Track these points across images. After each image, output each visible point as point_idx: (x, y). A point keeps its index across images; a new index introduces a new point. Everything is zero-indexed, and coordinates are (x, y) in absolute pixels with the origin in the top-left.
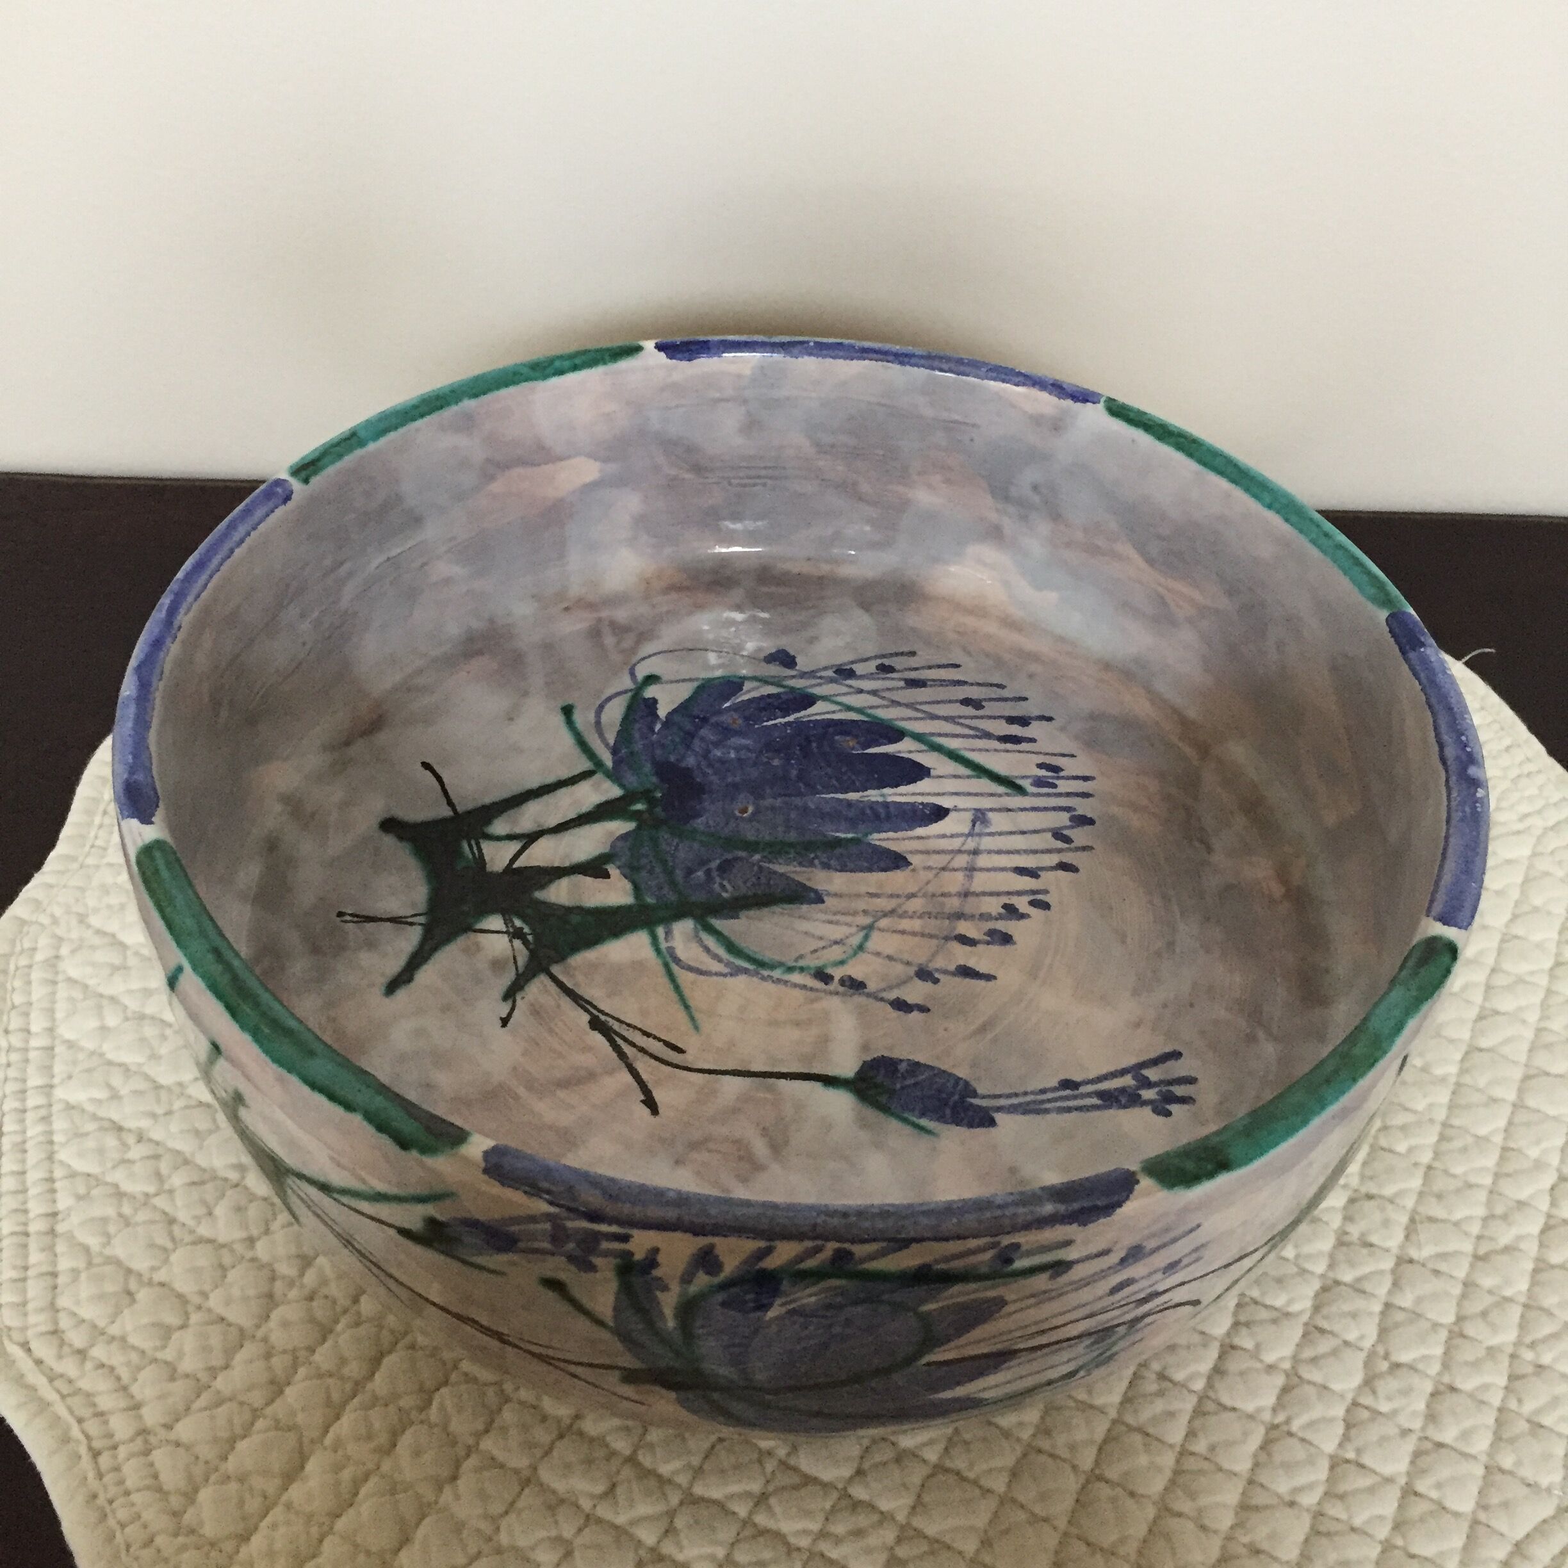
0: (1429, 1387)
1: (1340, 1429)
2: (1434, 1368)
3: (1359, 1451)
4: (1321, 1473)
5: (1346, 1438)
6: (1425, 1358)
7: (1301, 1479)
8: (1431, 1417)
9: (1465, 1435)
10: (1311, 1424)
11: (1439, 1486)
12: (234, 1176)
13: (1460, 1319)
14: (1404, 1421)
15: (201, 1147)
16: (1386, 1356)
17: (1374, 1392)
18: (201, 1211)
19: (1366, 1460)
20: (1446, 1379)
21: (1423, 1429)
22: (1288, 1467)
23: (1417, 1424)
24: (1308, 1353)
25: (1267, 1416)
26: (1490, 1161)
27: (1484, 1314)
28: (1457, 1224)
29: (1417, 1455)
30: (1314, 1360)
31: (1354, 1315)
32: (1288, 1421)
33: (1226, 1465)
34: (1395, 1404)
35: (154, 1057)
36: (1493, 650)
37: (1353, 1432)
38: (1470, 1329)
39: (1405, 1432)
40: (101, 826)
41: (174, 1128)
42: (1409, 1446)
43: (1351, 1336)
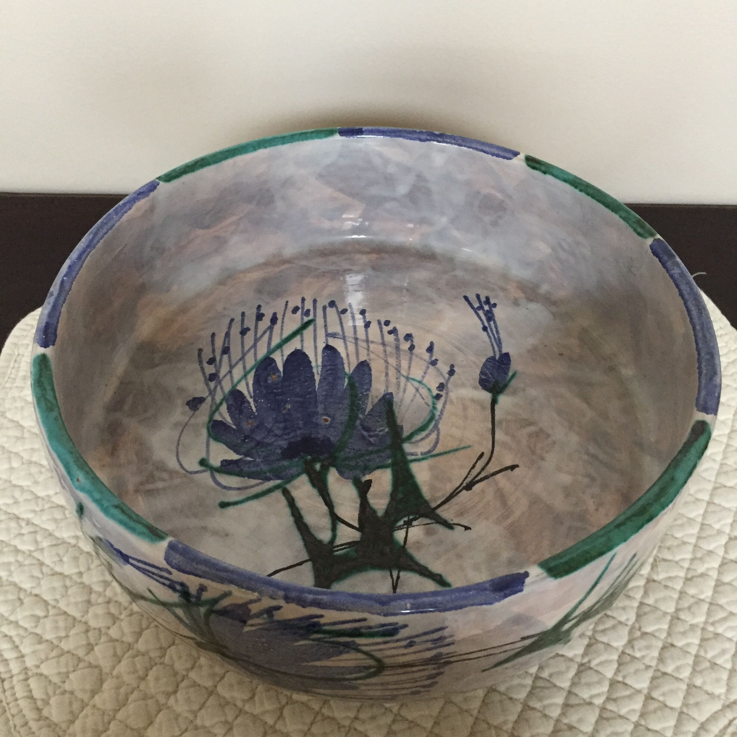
0: (660, 644)
1: (615, 666)
2: (663, 635)
3: (624, 677)
4: (605, 688)
5: (618, 671)
6: (659, 630)
7: (594, 691)
8: (661, 659)
9: (678, 669)
10: (601, 663)
11: (664, 695)
12: (73, 542)
13: (677, 610)
14: (647, 661)
15: (57, 527)
16: (640, 629)
17: (633, 647)
18: (56, 559)
19: (628, 681)
20: (669, 641)
21: (657, 665)
22: (589, 685)
23: (654, 663)
24: (601, 627)
25: (579, 660)
26: (695, 530)
27: (689, 608)
28: (677, 563)
29: (653, 679)
30: (604, 631)
31: (624, 608)
32: (589, 662)
33: (558, 684)
34: (644, 653)
35: (36, 482)
36: (705, 273)
37: (621, 668)
38: (682, 616)
39: (648, 667)
40: (13, 368)
41: (44, 518)
42: (650, 674)
43: (623, 619)
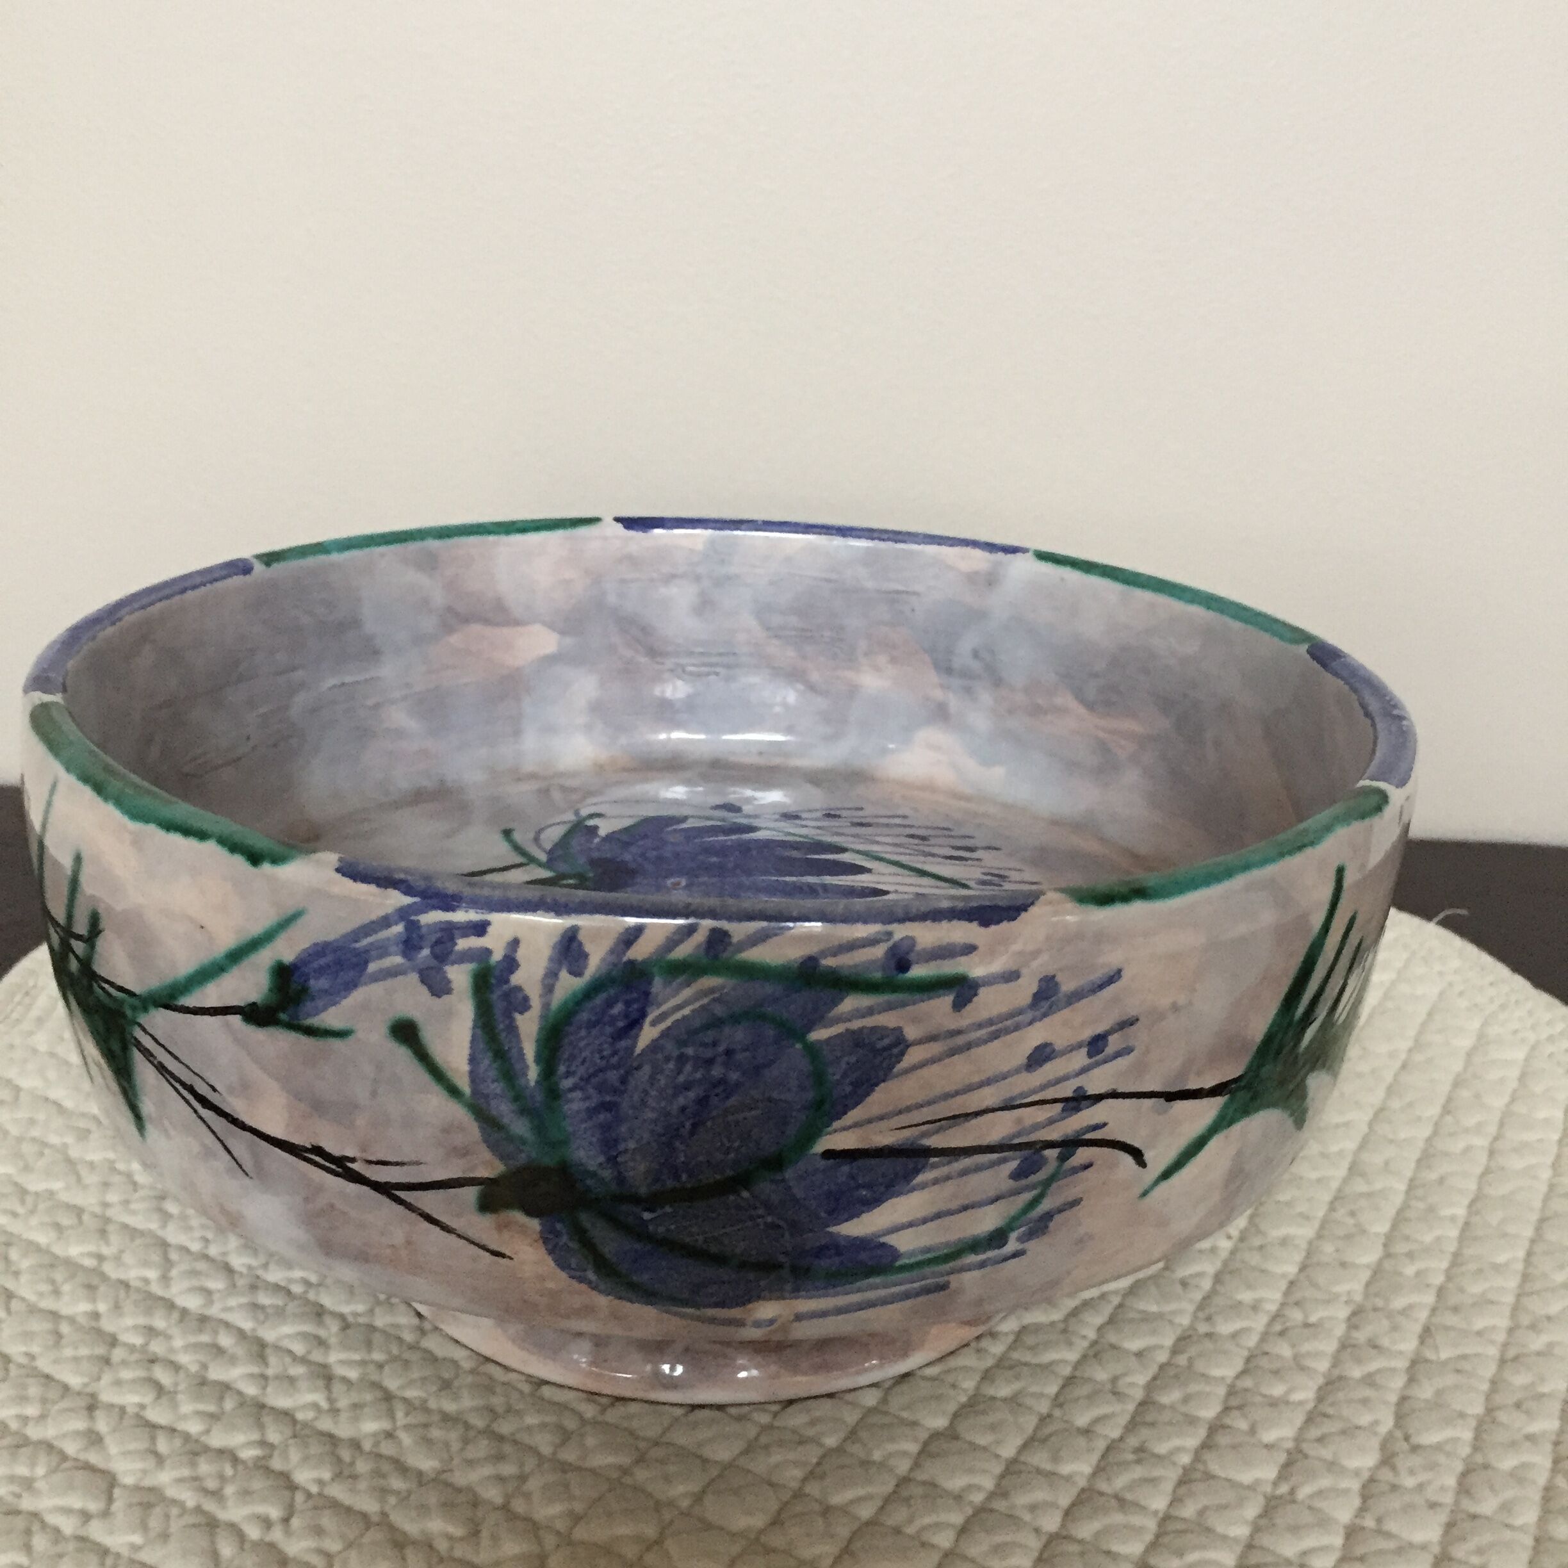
0: (1459, 1467)
1: (1357, 1502)
2: (1466, 1451)
3: (1379, 1520)
4: (1338, 1540)
5: (1362, 1510)
6: (1455, 1440)
7: (1309, 1542)
8: (1464, 1488)
9: (1506, 1507)
10: (1320, 1493)
11: (1480, 1551)
12: (89, 1262)
13: (1490, 1410)
14: (1431, 1494)
15: (59, 1238)
16: (1407, 1438)
17: (1394, 1468)
18: (45, 1288)
19: (1391, 1526)
20: (1479, 1459)
21: (1457, 1502)
22: (1295, 1529)
23: (1448, 1499)
24: (1314, 1433)
25: (1268, 1489)
26: (1513, 1283)
27: (1518, 1405)
28: (1479, 1333)
29: (1450, 1526)
30: (1321, 1440)
31: (1365, 1402)
32: (1292, 1491)
33: (1220, 1529)
34: (1422, 1477)
35: (27, 1168)
36: (1463, 912)
37: (1370, 1502)
38: (1502, 1417)
39: (1433, 1506)
41: (34, 1221)
42: (1443, 1517)
43: (1365, 1419)
